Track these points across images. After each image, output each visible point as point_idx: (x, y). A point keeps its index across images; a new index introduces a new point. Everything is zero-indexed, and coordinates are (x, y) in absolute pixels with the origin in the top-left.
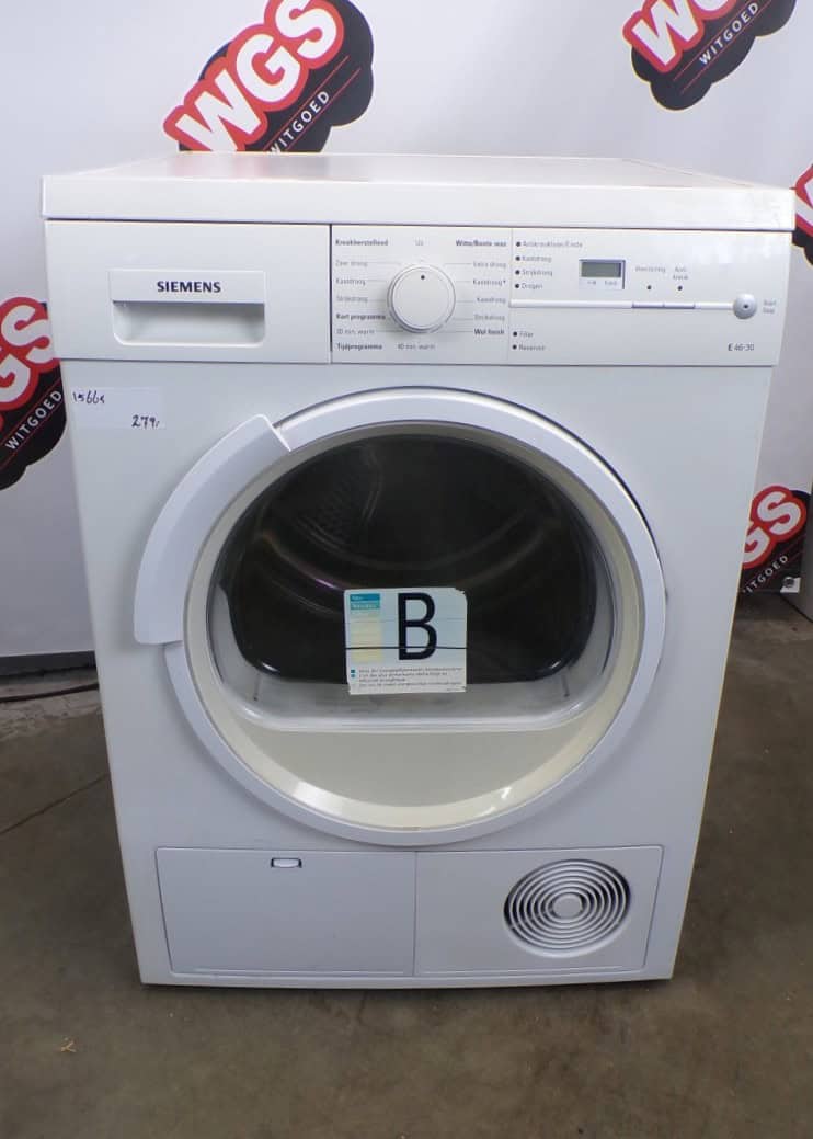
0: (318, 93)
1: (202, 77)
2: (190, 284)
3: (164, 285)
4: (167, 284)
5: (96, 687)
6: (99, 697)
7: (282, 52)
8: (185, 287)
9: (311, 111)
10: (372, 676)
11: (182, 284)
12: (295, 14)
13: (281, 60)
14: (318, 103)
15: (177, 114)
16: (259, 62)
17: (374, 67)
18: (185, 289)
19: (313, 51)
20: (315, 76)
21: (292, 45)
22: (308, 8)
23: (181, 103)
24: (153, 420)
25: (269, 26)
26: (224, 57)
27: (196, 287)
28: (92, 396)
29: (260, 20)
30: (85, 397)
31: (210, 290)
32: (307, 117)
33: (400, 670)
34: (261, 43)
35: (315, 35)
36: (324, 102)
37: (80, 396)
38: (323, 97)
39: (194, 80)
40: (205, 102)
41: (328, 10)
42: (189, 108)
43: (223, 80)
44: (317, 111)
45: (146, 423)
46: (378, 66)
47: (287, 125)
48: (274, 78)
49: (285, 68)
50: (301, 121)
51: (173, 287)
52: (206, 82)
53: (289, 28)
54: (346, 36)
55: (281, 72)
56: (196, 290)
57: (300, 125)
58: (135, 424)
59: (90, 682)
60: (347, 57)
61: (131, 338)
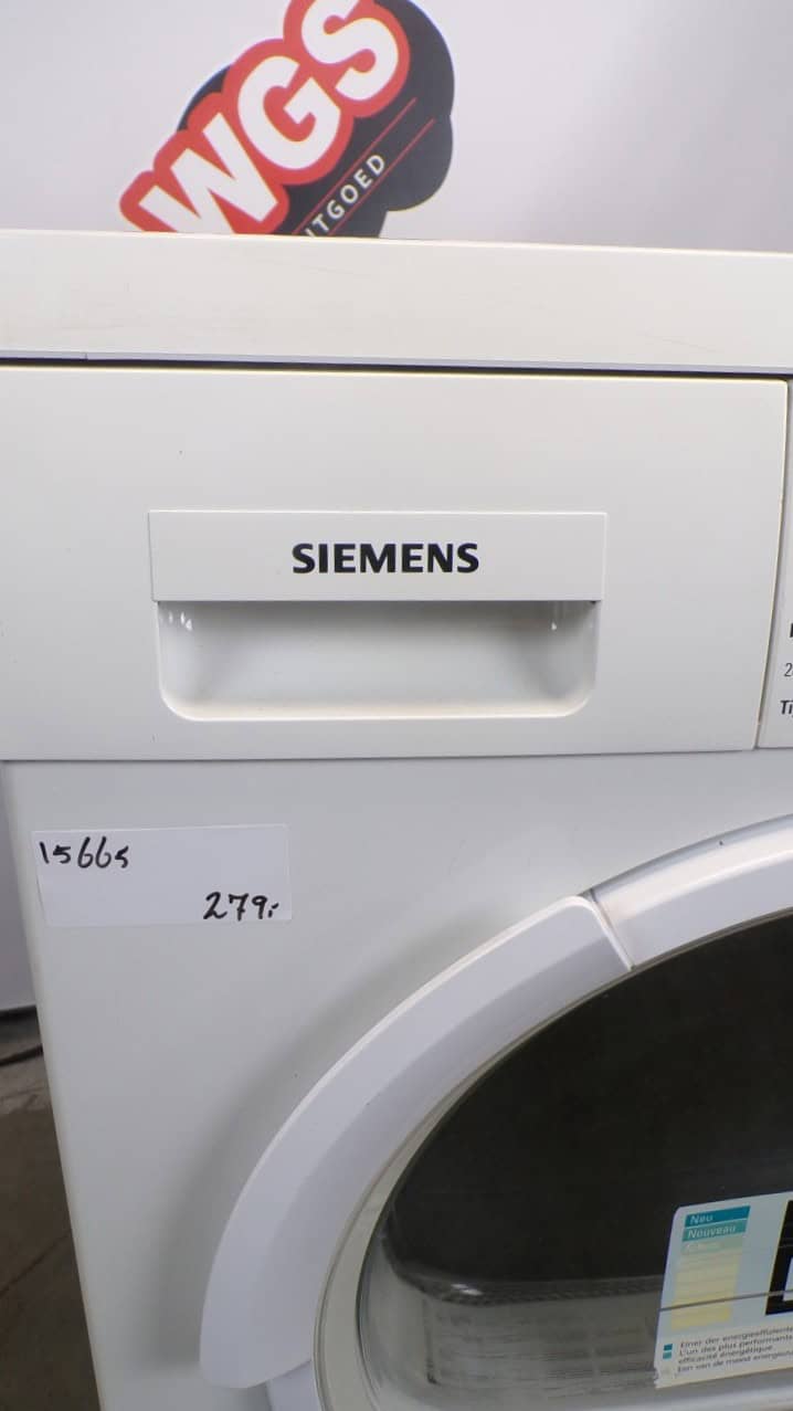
0: (367, 158)
1: (183, 125)
2: (389, 550)
3: (314, 554)
4: (323, 549)
5: (38, 1052)
6: (44, 1069)
7: (311, 87)
8: (377, 559)
9: (357, 185)
10: (705, 1350)
11: (367, 550)
12: (333, 25)
13: (310, 101)
14: (368, 173)
15: (142, 185)
16: (275, 103)
17: (456, 117)
18: (377, 567)
19: (362, 87)
20: (362, 129)
21: (328, 76)
22: (355, 15)
23: (149, 166)
24: (261, 901)
25: (290, 44)
26: (219, 92)
27: (407, 558)
28: (92, 849)
29: (277, 32)
30: (74, 853)
31: (447, 567)
32: (349, 194)
33: (764, 1332)
34: (278, 71)
35: (364, 61)
36: (377, 172)
37: (59, 851)
38: (376, 164)
39: (170, 129)
40: (188, 166)
41: (385, 22)
42: (162, 175)
43: (217, 131)
44: (365, 186)
45: (241, 910)
46: (461, 116)
47: (319, 206)
48: (299, 131)
49: (316, 114)
50: (340, 202)
51: (339, 559)
52: (189, 133)
53: (325, 48)
54: (413, 64)
55: (309, 122)
56: (406, 568)
57: (339, 208)
58: (211, 913)
59: (29, 1045)
60: (413, 101)
61: (201, 694)
